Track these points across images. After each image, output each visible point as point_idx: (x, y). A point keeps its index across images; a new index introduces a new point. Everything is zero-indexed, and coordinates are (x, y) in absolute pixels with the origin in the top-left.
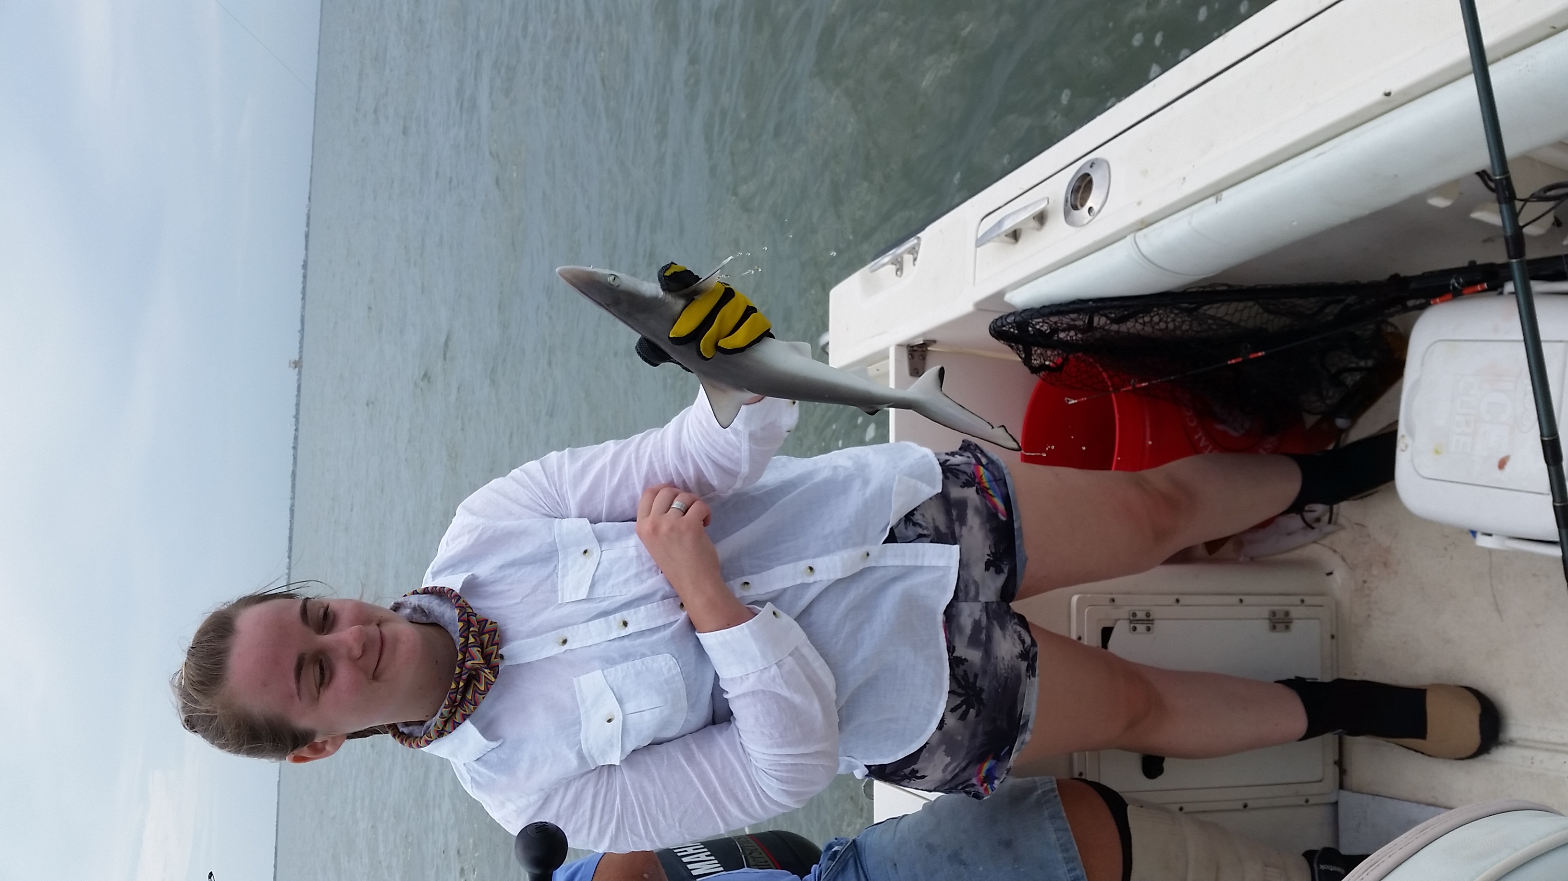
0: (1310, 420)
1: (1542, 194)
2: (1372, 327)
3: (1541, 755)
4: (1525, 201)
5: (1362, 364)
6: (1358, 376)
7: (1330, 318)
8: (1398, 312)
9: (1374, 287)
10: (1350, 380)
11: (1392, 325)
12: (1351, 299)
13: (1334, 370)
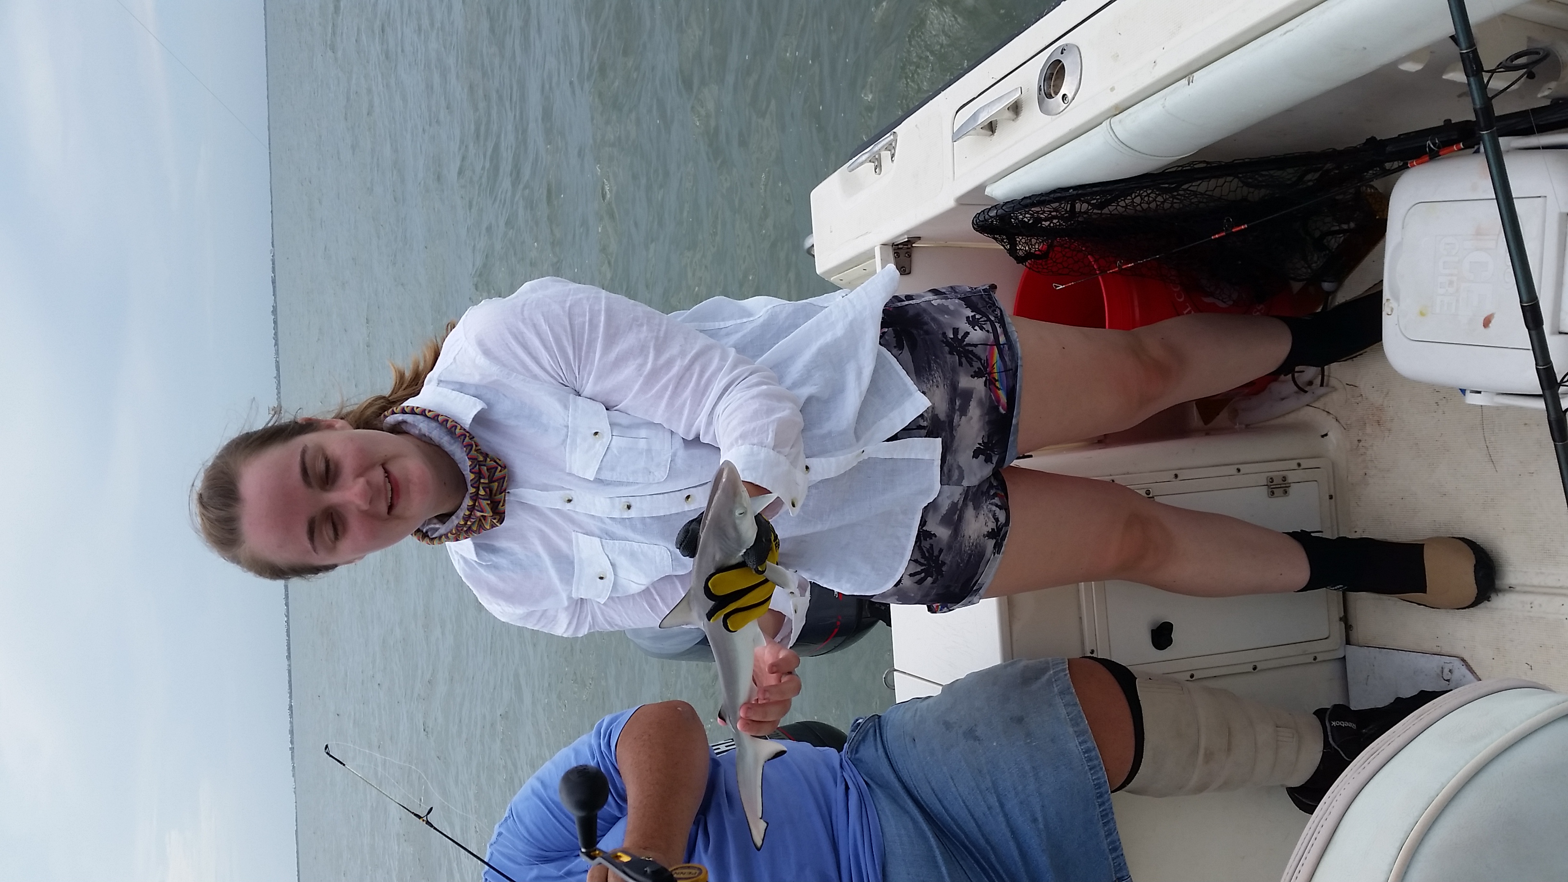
0: (1296, 286)
1: (1509, 64)
2: (1352, 191)
3: (1538, 600)
4: (1492, 72)
5: (1345, 227)
6: (1341, 238)
7: (1310, 184)
8: (1376, 176)
9: (1351, 153)
10: (1334, 243)
11: (1372, 187)
12: (1329, 166)
13: (1317, 234)
